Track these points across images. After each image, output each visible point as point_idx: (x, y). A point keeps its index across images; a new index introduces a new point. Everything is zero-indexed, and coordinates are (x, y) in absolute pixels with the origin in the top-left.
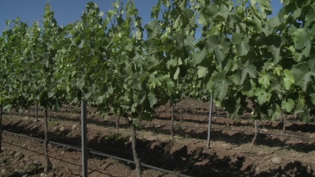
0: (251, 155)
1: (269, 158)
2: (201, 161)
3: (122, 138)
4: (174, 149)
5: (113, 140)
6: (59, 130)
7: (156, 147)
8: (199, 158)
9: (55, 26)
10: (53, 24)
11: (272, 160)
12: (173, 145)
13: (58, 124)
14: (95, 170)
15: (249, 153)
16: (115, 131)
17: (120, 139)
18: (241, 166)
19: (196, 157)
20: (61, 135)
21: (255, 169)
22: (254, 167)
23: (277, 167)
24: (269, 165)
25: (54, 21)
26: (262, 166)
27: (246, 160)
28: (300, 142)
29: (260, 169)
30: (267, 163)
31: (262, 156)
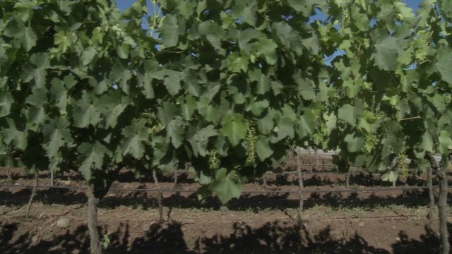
0: (27, 219)
1: (53, 222)
11: (56, 224)
15: (25, 217)
18: (10, 238)
21: (31, 238)
22: (30, 237)
23: (64, 232)
24: (52, 231)
26: (42, 233)
27: (19, 228)
29: (39, 237)
30: (49, 228)
31: (43, 219)
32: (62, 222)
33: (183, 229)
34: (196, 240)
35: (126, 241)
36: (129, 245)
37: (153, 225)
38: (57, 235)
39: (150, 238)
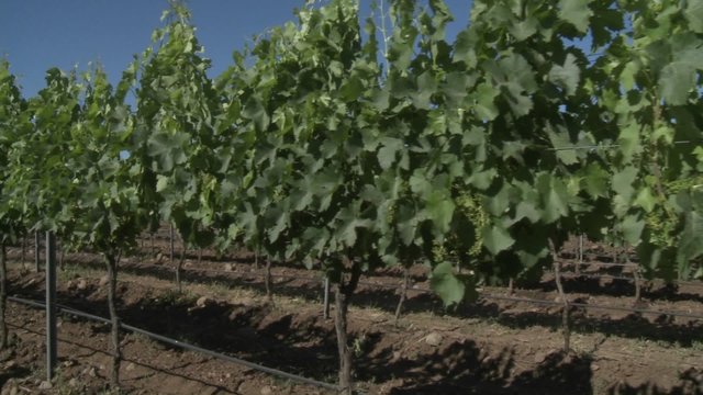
0: (394, 330)
1: (423, 336)
2: (307, 341)
3: (185, 301)
4: (269, 319)
5: (168, 304)
6: (76, 287)
7: (239, 316)
8: (306, 335)
9: (16, 100)
10: (12, 98)
11: (425, 339)
12: (269, 311)
13: (77, 276)
14: (99, 351)
15: (392, 326)
16: (173, 286)
17: (181, 303)
18: (372, 350)
19: (301, 334)
20: (78, 296)
21: (393, 354)
22: (392, 351)
23: (433, 351)
24: (418, 348)
25: (15, 91)
26: (406, 349)
27: (384, 340)
28: (534, 310)
29: (402, 354)
30: (415, 344)
31: (412, 331)
32: (432, 338)
33: (594, 366)
34: (611, 385)
35: (507, 374)
36: (511, 380)
37: (551, 355)
38: (423, 353)
39: (542, 373)
